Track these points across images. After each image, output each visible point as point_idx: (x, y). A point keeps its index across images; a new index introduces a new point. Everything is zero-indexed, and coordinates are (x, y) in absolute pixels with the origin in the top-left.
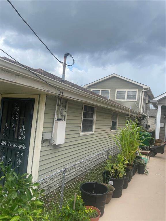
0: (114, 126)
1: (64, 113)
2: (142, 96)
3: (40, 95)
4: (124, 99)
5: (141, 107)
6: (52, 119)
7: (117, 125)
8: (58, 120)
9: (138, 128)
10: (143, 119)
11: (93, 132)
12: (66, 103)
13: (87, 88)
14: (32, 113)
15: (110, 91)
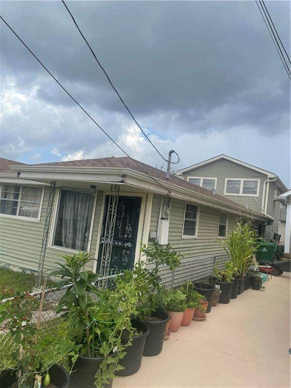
0: (222, 232)
1: (168, 212)
2: (266, 189)
3: (147, 193)
4: (238, 193)
5: (264, 206)
6: (157, 218)
7: (227, 230)
8: (162, 219)
9: (251, 232)
10: (269, 224)
11: (196, 237)
12: (169, 201)
13: (181, 176)
14: (138, 212)
15: (216, 181)
